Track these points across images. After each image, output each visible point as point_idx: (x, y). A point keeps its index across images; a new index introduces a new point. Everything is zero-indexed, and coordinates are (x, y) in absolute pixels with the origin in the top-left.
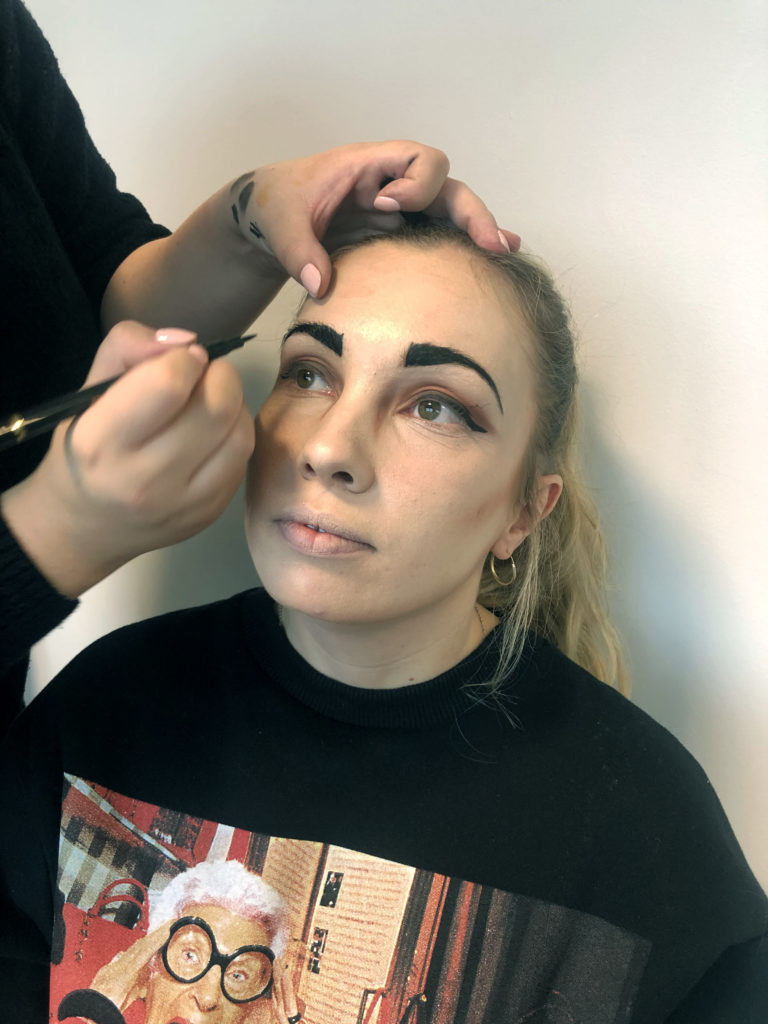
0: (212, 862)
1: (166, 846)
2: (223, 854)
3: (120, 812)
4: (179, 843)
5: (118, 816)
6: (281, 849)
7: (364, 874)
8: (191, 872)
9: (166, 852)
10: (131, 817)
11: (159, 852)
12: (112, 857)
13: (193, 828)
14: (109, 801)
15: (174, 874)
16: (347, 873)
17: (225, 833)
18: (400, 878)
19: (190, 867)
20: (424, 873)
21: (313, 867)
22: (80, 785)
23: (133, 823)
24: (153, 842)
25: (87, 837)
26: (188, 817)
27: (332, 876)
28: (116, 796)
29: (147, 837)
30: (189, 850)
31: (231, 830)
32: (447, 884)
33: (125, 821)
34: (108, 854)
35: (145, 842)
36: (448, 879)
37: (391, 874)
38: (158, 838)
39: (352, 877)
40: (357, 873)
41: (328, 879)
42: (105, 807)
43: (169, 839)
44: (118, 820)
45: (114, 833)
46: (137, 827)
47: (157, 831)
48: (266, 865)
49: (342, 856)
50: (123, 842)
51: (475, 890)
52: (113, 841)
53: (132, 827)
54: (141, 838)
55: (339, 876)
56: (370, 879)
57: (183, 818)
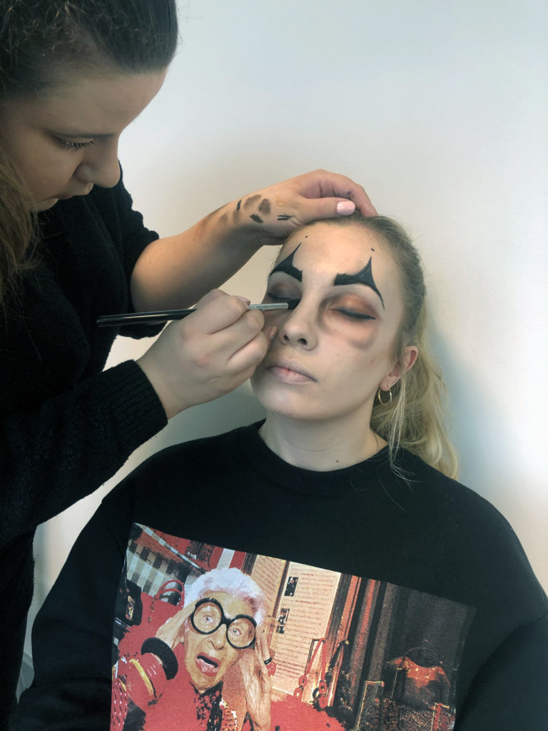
0: (220, 569)
1: (193, 561)
2: (227, 565)
3: (170, 544)
4: (201, 558)
5: (168, 546)
6: (262, 561)
7: (311, 577)
8: (208, 574)
9: (193, 564)
10: (176, 547)
11: (191, 564)
12: (166, 569)
13: (209, 551)
14: (164, 539)
15: (198, 576)
16: (300, 577)
17: (228, 554)
18: (331, 579)
19: (207, 571)
20: (346, 576)
21: (280, 574)
22: (148, 531)
23: (177, 550)
24: (187, 559)
25: (152, 558)
26: (205, 545)
27: (292, 579)
28: (167, 536)
29: (184, 557)
30: (207, 562)
31: (232, 552)
32: (360, 581)
33: (173, 549)
34: (164, 567)
35: (183, 559)
36: (360, 578)
37: (326, 576)
38: (189, 557)
39: (303, 579)
40: (306, 577)
41: (289, 580)
42: (162, 542)
43: (195, 557)
44: (169, 549)
45: (167, 556)
46: (179, 552)
47: (189, 553)
48: (254, 570)
49: (298, 568)
50: (172, 561)
51: (376, 584)
52: (167, 560)
53: (176, 552)
54: (181, 558)
55: (295, 579)
56: (314, 580)
57: (203, 545)
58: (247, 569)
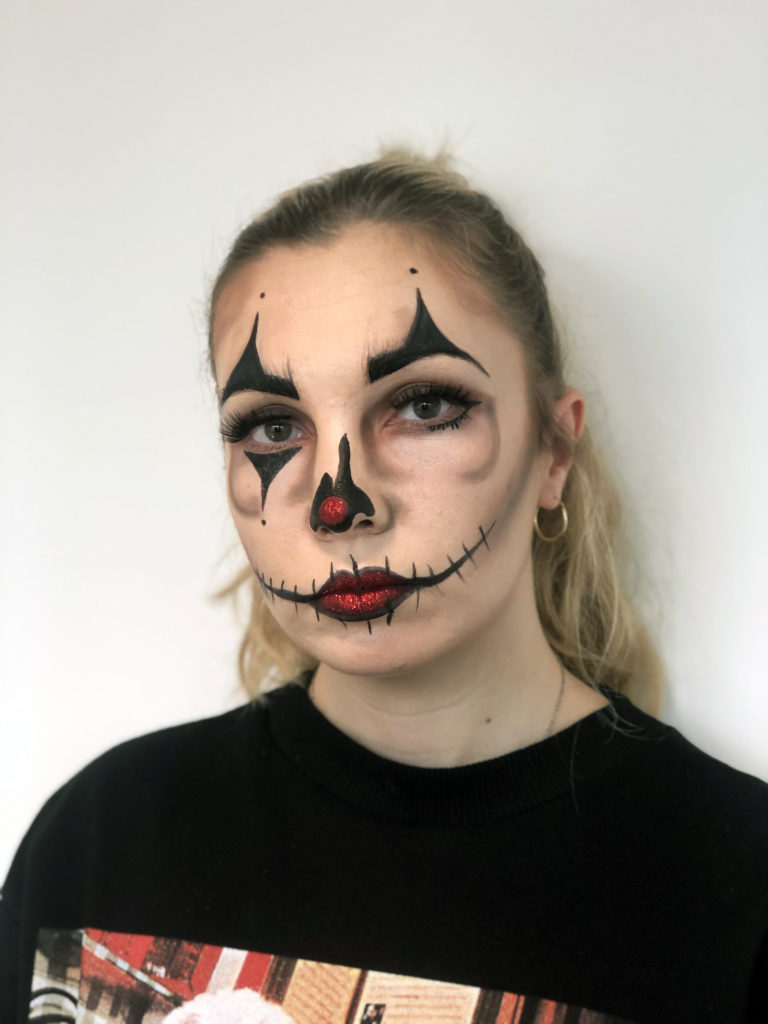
0: (214, 993)
1: (159, 980)
2: (228, 983)
3: (116, 953)
4: (174, 974)
6: (309, 974)
7: (413, 1001)
8: (188, 1007)
9: (159, 988)
11: (152, 989)
13: (191, 956)
15: (166, 1011)
16: (390, 1002)
17: (232, 959)
18: (459, 1002)
19: (187, 1000)
20: (490, 994)
21: (346, 999)
23: (128, 961)
24: (145, 978)
26: (185, 944)
27: (371, 1008)
30: (186, 982)
31: (241, 955)
32: (521, 1004)
33: (120, 963)
35: (139, 981)
36: (522, 998)
37: (448, 998)
38: (150, 974)
39: (397, 1006)
40: (405, 1001)
41: (366, 1010)
43: (162, 972)
47: (149, 966)
48: (289, 992)
49: (386, 983)
50: (118, 988)
51: (557, 1011)
53: (126, 967)
55: (379, 1007)
56: (421, 1006)
57: (179, 945)
58: (275, 991)
